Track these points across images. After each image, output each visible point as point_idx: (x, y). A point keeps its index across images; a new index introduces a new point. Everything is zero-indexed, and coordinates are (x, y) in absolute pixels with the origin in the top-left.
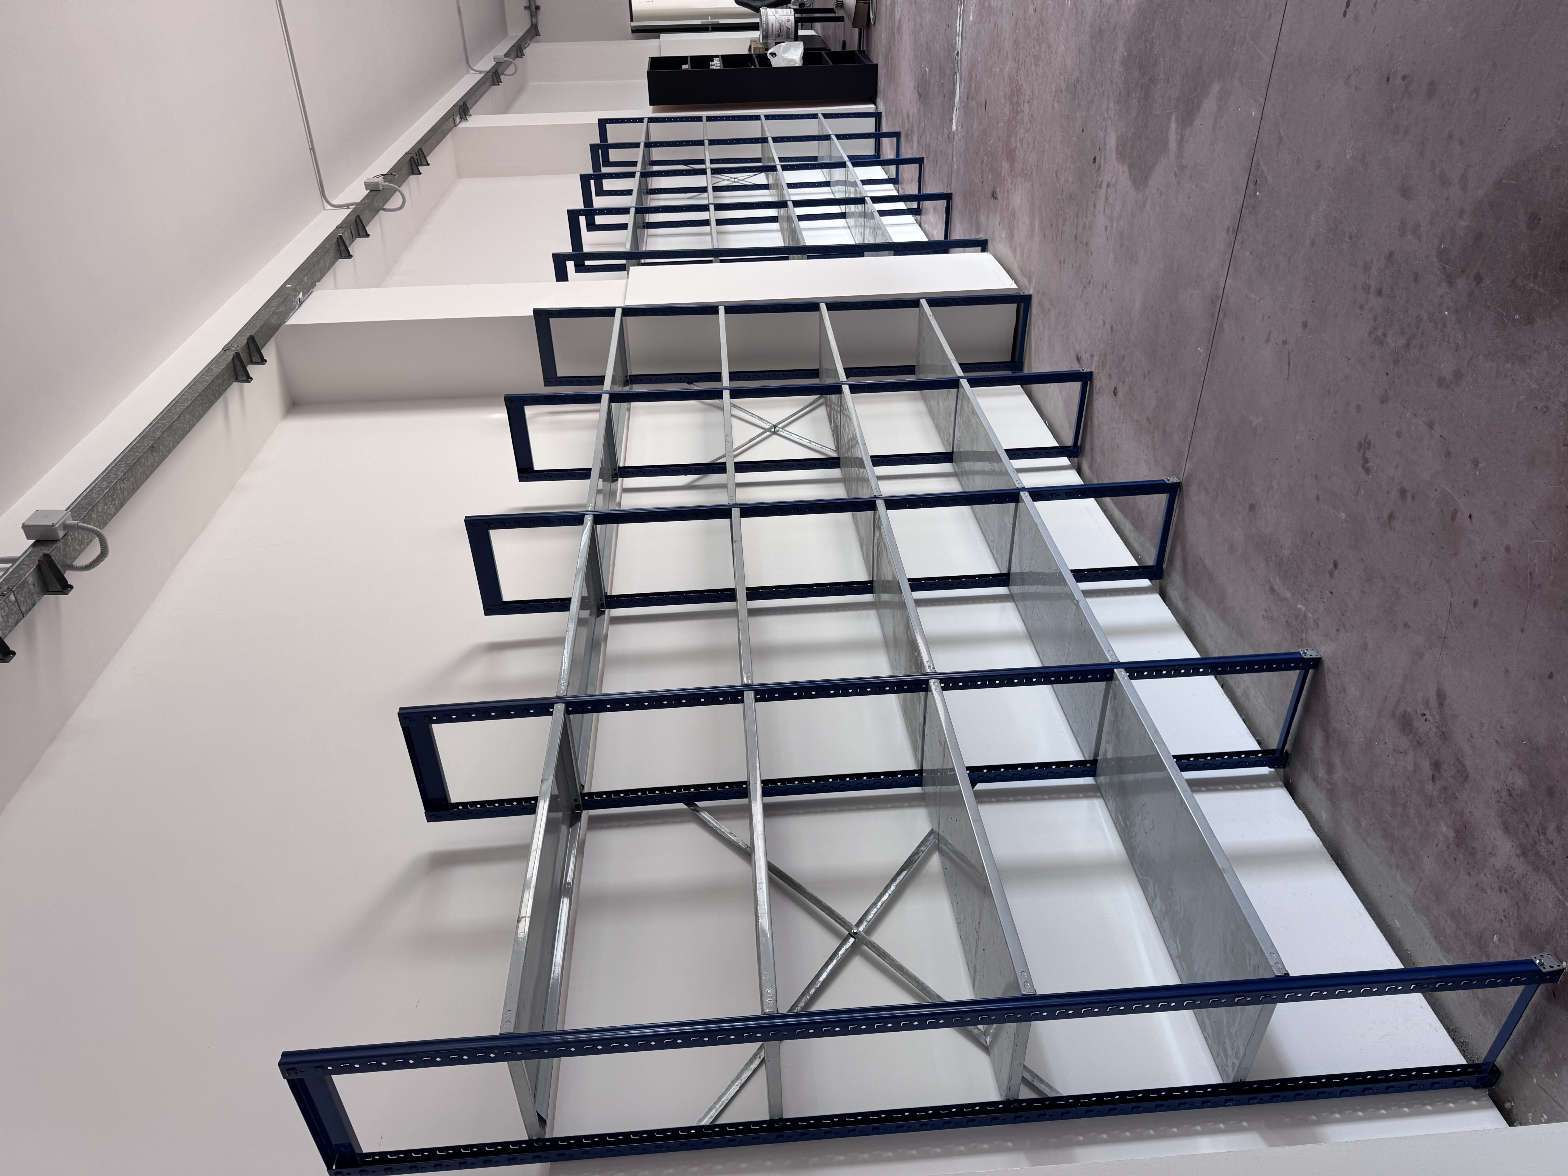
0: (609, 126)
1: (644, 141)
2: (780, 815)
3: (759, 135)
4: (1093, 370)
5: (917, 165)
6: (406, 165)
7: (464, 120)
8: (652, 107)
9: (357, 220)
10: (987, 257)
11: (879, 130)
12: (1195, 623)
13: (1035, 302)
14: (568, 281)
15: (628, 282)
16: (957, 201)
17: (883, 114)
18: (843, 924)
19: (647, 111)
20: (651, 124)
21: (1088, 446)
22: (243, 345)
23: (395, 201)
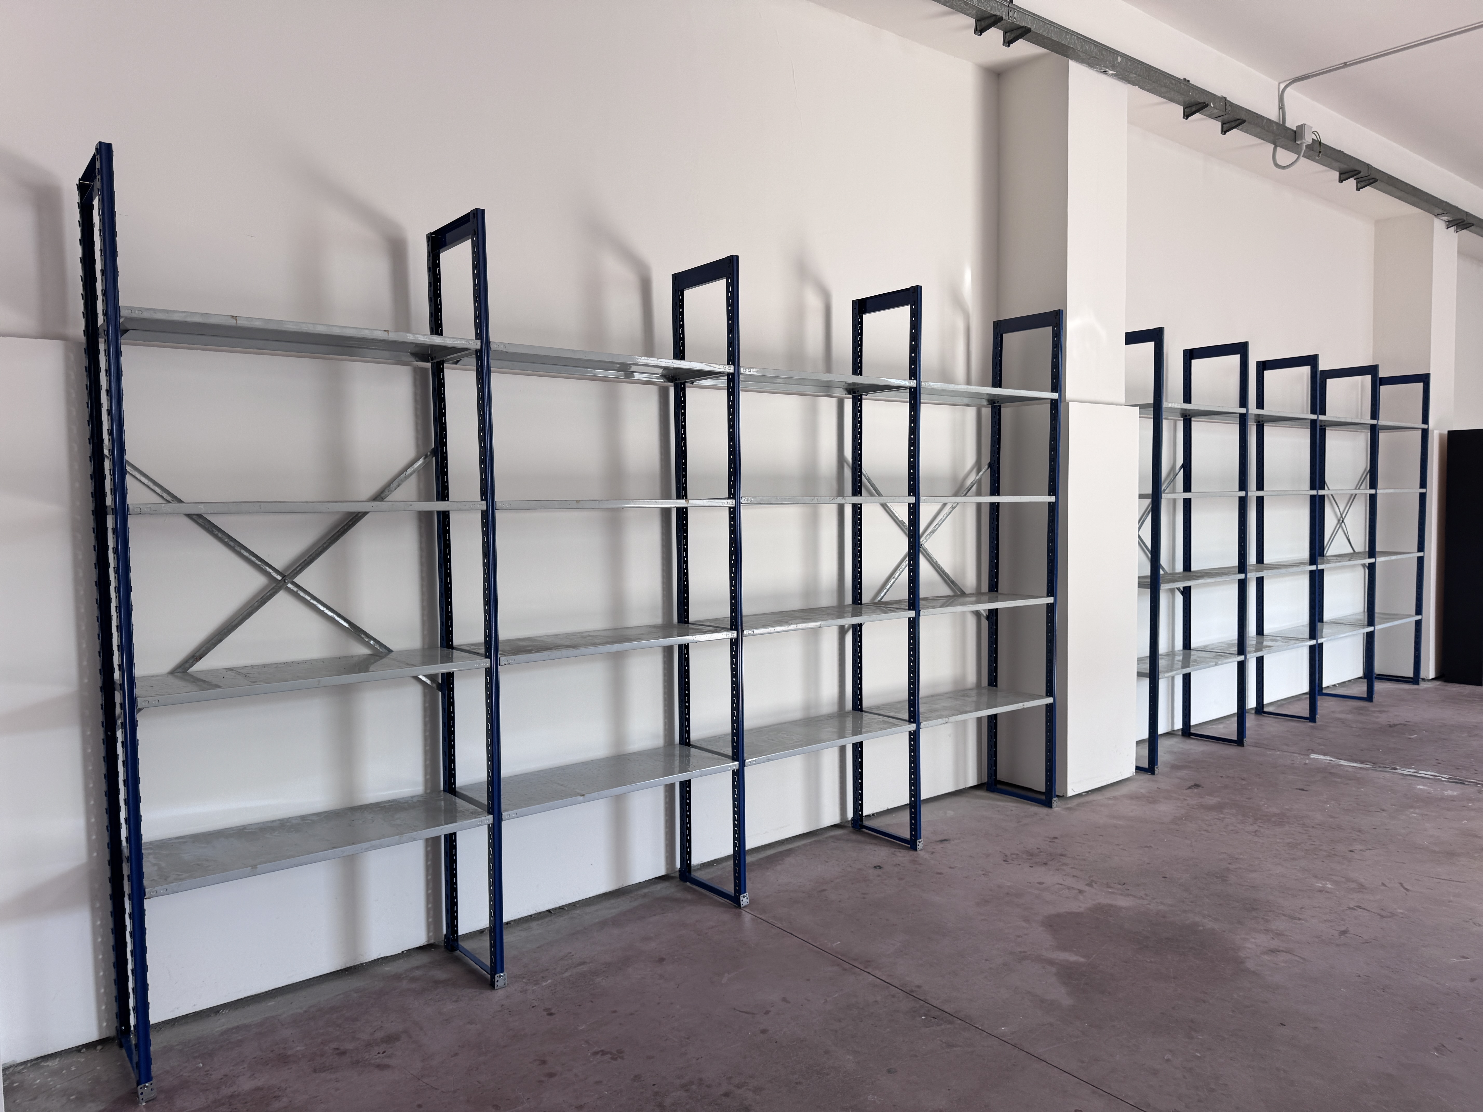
0: (1420, 386)
1: (1379, 424)
2: (420, 527)
3: (1378, 548)
4: (919, 852)
5: (1308, 716)
6: (1345, 166)
7: (1447, 225)
8: (1447, 432)
9: (1240, 121)
10: (1129, 771)
11: (1376, 678)
12: (619, 900)
13: (1043, 811)
14: (1127, 343)
15: (1121, 405)
16: (1232, 751)
17: (1416, 687)
18: (295, 571)
19: (1438, 427)
20: (1420, 432)
21: (860, 838)
22: (1018, 23)
23: (1285, 156)
